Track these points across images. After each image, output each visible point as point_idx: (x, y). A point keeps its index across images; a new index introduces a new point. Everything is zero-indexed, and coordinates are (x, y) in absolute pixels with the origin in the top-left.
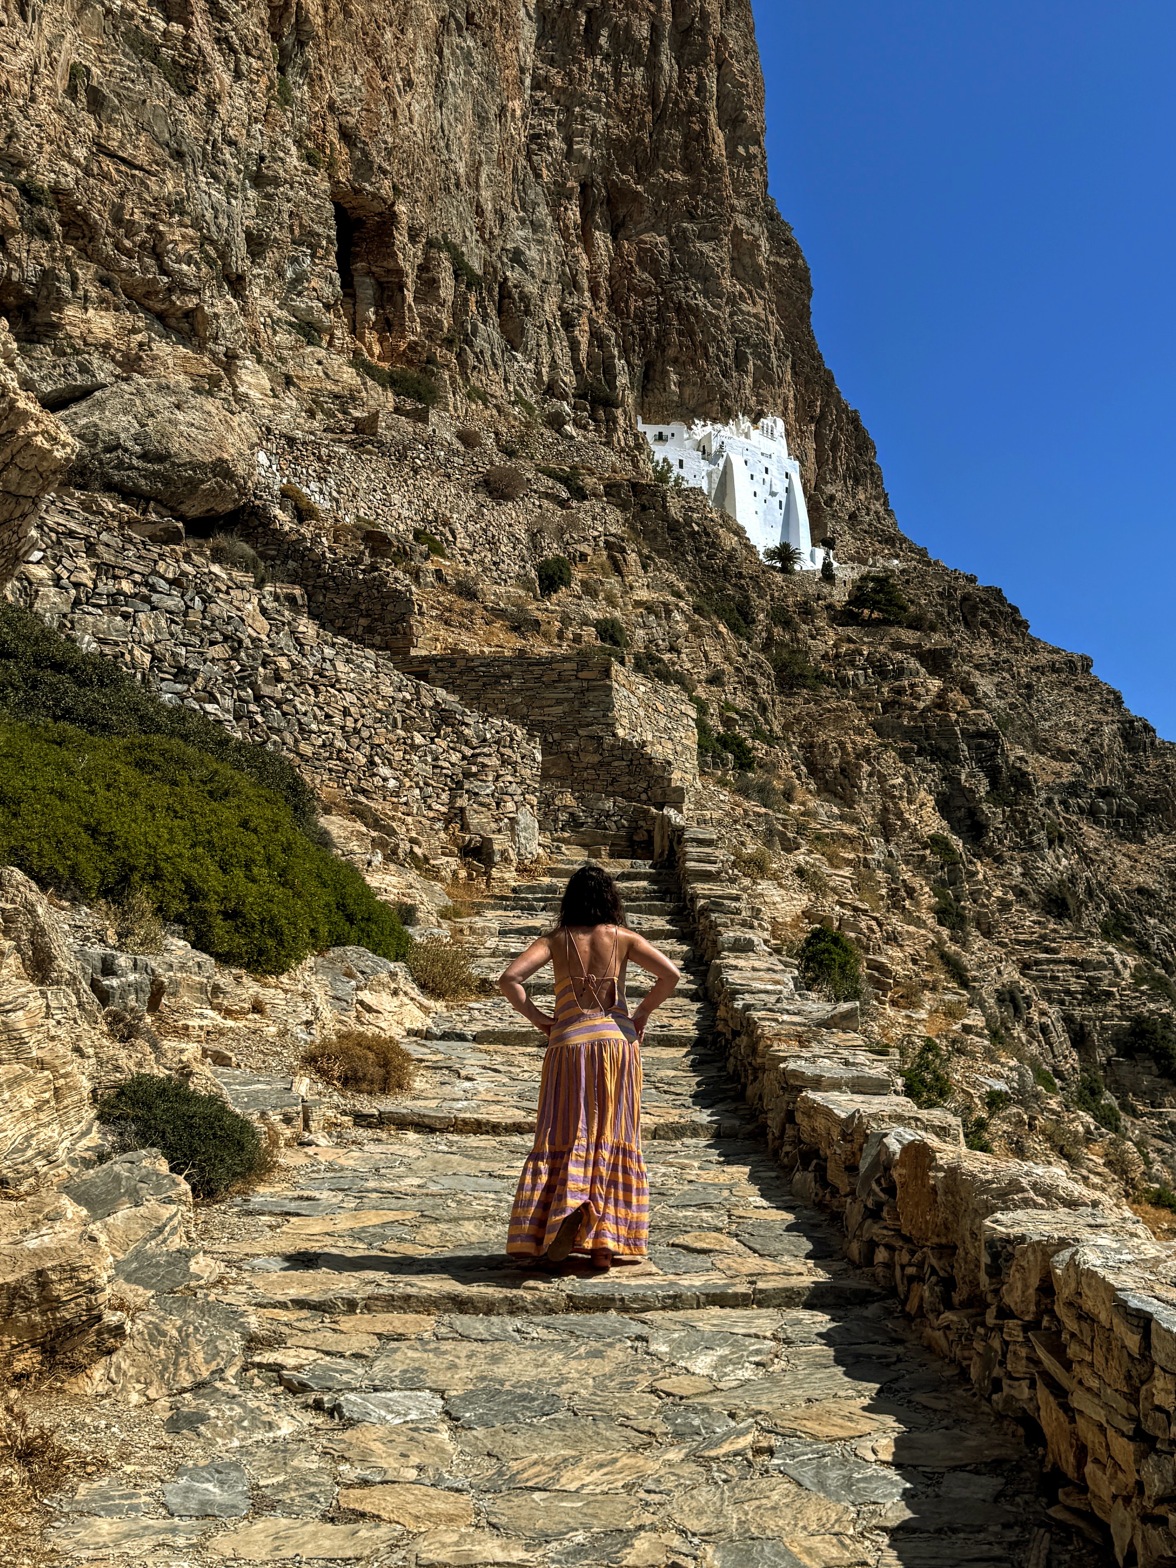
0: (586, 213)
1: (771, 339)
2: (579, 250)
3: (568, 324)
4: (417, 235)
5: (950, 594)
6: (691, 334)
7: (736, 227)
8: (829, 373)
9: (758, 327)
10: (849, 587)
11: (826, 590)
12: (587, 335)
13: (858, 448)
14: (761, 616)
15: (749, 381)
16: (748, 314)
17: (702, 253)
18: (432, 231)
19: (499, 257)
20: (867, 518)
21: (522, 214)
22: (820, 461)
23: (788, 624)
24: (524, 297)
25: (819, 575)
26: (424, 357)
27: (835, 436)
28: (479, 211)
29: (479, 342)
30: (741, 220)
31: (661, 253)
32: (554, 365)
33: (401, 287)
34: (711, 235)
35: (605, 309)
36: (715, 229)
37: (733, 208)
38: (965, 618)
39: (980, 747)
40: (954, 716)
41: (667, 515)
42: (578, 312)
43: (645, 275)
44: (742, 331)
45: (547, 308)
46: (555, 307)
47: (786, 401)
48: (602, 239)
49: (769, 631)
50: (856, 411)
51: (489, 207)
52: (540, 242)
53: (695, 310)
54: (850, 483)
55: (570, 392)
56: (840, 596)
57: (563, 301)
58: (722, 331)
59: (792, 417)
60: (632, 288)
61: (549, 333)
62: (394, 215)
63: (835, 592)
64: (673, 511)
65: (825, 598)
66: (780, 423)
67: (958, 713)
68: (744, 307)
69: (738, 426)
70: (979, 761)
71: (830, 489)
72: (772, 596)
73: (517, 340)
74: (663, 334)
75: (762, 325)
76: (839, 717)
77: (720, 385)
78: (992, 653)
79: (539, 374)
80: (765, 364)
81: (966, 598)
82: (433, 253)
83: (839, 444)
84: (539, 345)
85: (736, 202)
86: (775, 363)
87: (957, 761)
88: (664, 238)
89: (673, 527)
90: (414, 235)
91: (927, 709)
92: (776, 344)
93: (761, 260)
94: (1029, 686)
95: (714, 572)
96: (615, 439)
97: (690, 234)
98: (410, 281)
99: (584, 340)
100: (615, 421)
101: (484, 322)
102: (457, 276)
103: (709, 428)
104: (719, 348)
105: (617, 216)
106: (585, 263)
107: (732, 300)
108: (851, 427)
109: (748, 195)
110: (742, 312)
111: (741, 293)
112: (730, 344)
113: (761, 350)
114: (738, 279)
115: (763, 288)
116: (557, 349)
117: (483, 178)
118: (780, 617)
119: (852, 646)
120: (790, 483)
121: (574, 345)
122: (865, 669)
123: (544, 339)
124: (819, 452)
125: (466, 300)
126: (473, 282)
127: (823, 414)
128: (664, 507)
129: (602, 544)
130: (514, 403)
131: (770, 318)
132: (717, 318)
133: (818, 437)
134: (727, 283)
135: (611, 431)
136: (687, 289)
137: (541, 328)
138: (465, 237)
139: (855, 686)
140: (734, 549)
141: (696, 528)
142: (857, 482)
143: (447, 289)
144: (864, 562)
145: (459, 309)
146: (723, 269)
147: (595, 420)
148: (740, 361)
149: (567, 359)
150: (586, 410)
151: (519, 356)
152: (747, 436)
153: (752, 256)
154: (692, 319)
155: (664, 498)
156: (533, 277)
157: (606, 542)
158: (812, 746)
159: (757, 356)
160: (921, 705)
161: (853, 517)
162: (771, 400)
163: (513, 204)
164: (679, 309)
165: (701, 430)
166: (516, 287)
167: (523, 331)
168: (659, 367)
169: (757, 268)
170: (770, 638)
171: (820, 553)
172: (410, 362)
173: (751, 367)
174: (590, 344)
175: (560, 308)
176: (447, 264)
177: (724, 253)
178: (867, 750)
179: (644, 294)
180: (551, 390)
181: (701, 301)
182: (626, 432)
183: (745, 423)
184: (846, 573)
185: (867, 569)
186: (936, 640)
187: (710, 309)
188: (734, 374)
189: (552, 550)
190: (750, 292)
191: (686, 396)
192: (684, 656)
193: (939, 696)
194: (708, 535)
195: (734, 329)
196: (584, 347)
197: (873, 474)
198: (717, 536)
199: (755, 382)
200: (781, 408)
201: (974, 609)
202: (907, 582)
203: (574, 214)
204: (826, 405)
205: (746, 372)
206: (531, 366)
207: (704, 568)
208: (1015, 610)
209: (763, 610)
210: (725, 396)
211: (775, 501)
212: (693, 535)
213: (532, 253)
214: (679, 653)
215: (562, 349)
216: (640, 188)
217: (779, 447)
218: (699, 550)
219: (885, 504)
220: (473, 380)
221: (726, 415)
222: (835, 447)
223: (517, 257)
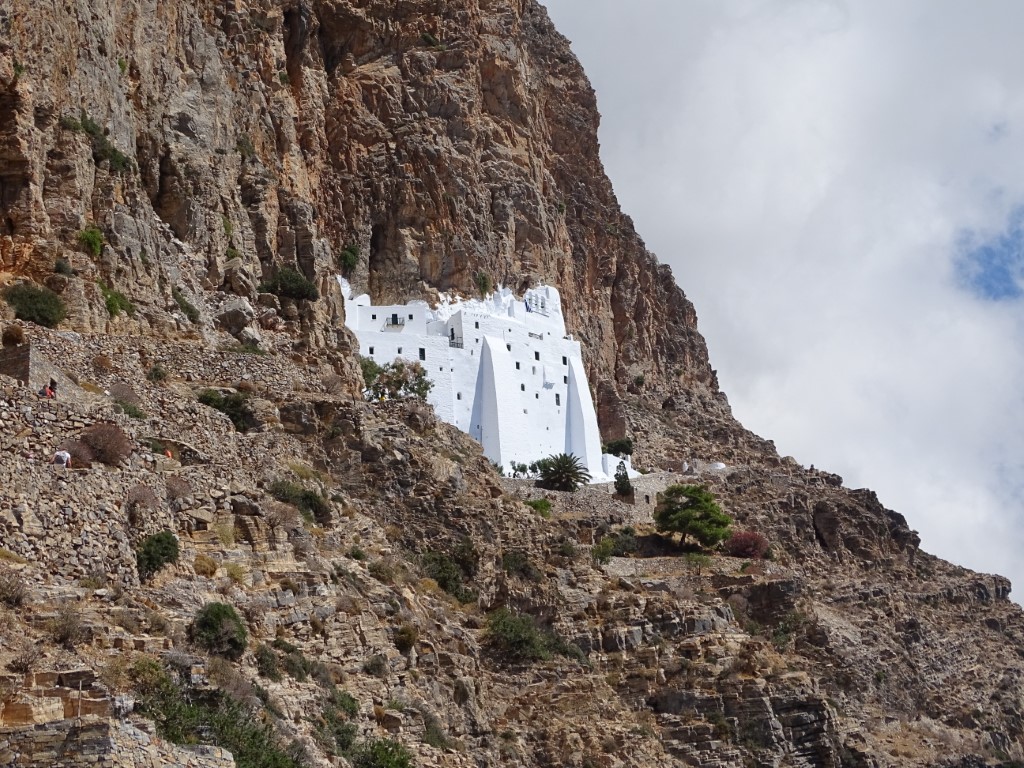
0: (293, 48)
1: (537, 187)
2: (283, 93)
3: (250, 197)
4: (47, 117)
5: (798, 507)
6: (430, 186)
7: (486, 52)
8: (627, 221)
9: (519, 173)
10: (654, 503)
11: (622, 508)
12: (275, 212)
13: (672, 314)
14: (489, 565)
15: (509, 241)
16: (506, 157)
17: (442, 87)
18: (65, 110)
19: (160, 127)
20: (689, 406)
21: (189, 71)
22: (621, 335)
23: (525, 573)
24: (191, 173)
25: (613, 490)
26: (53, 265)
27: (640, 301)
28: (135, 73)
29: (125, 239)
30: (492, 43)
31: (390, 89)
32: (231, 254)
33: (26, 180)
34: (452, 62)
35: (319, 164)
36: (459, 56)
37: (481, 29)
38: (819, 537)
39: (798, 723)
40: (761, 683)
41: (362, 443)
42: (264, 183)
43: (372, 118)
44: (498, 180)
45: (221, 182)
46: (232, 181)
47: (560, 264)
48: (313, 77)
49: (500, 583)
50: (666, 267)
51: (146, 67)
52: (212, 103)
53: (435, 158)
54: (662, 360)
55: (255, 284)
56: (642, 517)
57: (244, 171)
58: (471, 181)
59: (570, 284)
60: (354, 135)
61: (226, 214)
62: (16, 96)
63: (634, 511)
64: (368, 438)
65: (620, 522)
66: (554, 293)
67: (768, 678)
68: (501, 149)
69: (497, 299)
70: (798, 741)
71: (635, 371)
72: (505, 537)
73: (182, 227)
74: (398, 189)
75: (525, 170)
76: (581, 696)
77: (471, 250)
78: (858, 582)
79: (211, 265)
80: (531, 218)
81: (820, 509)
82: (67, 136)
83: (645, 310)
84: (211, 230)
85: (485, 20)
86: (544, 215)
87: (768, 743)
88: (395, 70)
89: (370, 455)
90: (41, 118)
91: (725, 674)
92: (545, 193)
93: (520, 90)
94: (913, 625)
95: (424, 511)
96: (312, 340)
97: (426, 65)
98: (37, 175)
99: (271, 217)
100: (311, 315)
101: (133, 213)
102: (97, 159)
103: (459, 305)
104: (468, 203)
105: (333, 48)
106: (292, 109)
107: (485, 141)
108: (661, 288)
109: (500, 10)
110: (498, 156)
111: (496, 133)
112: (484, 196)
113: (524, 201)
114: (491, 114)
115: (525, 123)
116: (236, 233)
117: (138, 34)
118: (516, 563)
119: (625, 595)
120: (571, 370)
121: (259, 225)
122: (642, 624)
123: (219, 221)
124: (619, 321)
125: (108, 190)
126: (119, 164)
127: (621, 274)
128: (357, 432)
129: (227, 506)
130: (170, 309)
131: (536, 160)
132: (465, 165)
133: (615, 301)
134: (477, 121)
135: (306, 330)
136: (425, 132)
137: (214, 208)
138: (111, 110)
139: (630, 649)
140: (451, 480)
141: (399, 456)
142: (672, 357)
143: (85, 178)
144: (676, 467)
145: (100, 201)
146: (471, 105)
147: (287, 318)
148: (498, 217)
149: (251, 244)
150: (273, 305)
151: (185, 246)
152: (510, 312)
153: (508, 85)
154: (433, 169)
155: (357, 422)
156: (205, 147)
157: (233, 503)
158: (544, 736)
159: (522, 209)
160: (718, 669)
161: (668, 404)
162: (540, 264)
163: (177, 60)
164: (414, 157)
165: (449, 308)
166: (181, 160)
167: (190, 216)
168: (390, 232)
169: (515, 100)
170: (503, 593)
171: (613, 461)
172: (36, 272)
173: (511, 224)
174: (280, 221)
175: (240, 181)
176: (85, 147)
177: (470, 85)
178: (619, 739)
179: (370, 141)
180: (231, 284)
181: (444, 143)
182: (326, 330)
183: (506, 296)
184: (651, 485)
185: (679, 477)
186: (771, 572)
187: (455, 154)
188: (491, 234)
189: (160, 520)
190: (507, 129)
191: (427, 265)
192: (332, 641)
193: (742, 656)
194: (414, 463)
195: (489, 177)
196: (272, 227)
197: (693, 347)
198: (427, 465)
199: (518, 242)
200: (555, 273)
201: (832, 523)
202: (739, 490)
203: (277, 50)
204: (624, 259)
205: (506, 231)
206: (200, 257)
207: (412, 506)
208: (898, 519)
209: (491, 557)
210: (480, 262)
211: (550, 395)
212: (396, 462)
213: (202, 118)
214: (326, 636)
215: (243, 232)
216: (360, 12)
217: (555, 322)
218: (405, 484)
219: (714, 384)
220: (118, 287)
221: (483, 287)
222: (639, 314)
223: (183, 124)
